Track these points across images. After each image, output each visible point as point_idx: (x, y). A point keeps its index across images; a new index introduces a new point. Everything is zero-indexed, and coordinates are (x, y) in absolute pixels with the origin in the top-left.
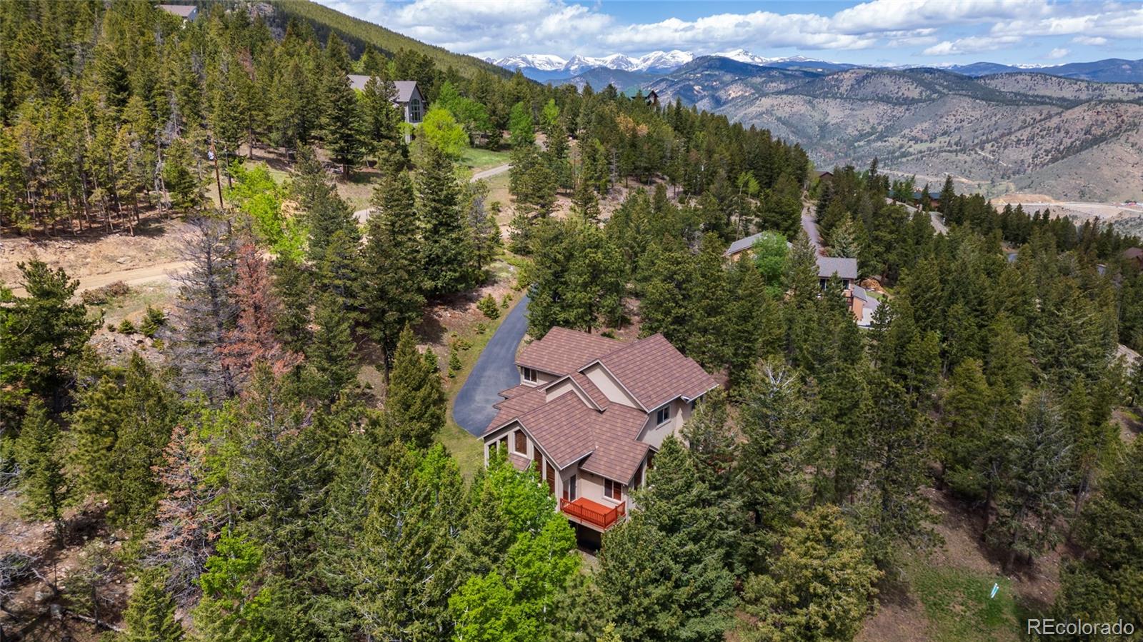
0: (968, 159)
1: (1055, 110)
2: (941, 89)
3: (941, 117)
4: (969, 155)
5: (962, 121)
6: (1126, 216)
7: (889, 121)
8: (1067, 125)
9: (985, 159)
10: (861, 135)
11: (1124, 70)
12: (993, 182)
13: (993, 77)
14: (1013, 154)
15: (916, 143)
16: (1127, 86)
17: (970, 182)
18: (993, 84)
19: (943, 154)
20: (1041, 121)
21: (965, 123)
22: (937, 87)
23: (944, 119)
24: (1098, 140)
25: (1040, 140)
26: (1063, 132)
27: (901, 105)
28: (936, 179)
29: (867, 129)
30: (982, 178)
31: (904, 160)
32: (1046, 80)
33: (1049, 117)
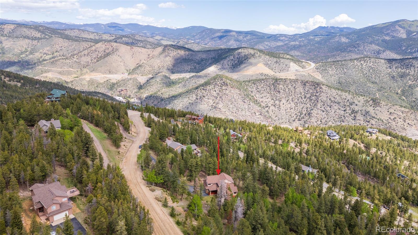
0: (70, 62)
1: (92, 44)
2: (48, 34)
3: (53, 45)
4: (70, 60)
5: (62, 47)
6: (124, 78)
7: (32, 46)
8: (98, 49)
9: (75, 61)
10: (22, 52)
11: (102, 27)
12: (81, 69)
13: (65, 30)
14: (85, 60)
15: (47, 55)
16: (108, 35)
17: (74, 70)
18: (66, 32)
19: (61, 60)
20: (89, 48)
21: (63, 48)
22: (46, 33)
23: (54, 46)
24: (108, 54)
25: (92, 55)
26: (97, 52)
27: (35, 40)
28: (62, 70)
29: (24, 50)
30: (77, 68)
31: (45, 62)
32: (84, 32)
33: (91, 47)
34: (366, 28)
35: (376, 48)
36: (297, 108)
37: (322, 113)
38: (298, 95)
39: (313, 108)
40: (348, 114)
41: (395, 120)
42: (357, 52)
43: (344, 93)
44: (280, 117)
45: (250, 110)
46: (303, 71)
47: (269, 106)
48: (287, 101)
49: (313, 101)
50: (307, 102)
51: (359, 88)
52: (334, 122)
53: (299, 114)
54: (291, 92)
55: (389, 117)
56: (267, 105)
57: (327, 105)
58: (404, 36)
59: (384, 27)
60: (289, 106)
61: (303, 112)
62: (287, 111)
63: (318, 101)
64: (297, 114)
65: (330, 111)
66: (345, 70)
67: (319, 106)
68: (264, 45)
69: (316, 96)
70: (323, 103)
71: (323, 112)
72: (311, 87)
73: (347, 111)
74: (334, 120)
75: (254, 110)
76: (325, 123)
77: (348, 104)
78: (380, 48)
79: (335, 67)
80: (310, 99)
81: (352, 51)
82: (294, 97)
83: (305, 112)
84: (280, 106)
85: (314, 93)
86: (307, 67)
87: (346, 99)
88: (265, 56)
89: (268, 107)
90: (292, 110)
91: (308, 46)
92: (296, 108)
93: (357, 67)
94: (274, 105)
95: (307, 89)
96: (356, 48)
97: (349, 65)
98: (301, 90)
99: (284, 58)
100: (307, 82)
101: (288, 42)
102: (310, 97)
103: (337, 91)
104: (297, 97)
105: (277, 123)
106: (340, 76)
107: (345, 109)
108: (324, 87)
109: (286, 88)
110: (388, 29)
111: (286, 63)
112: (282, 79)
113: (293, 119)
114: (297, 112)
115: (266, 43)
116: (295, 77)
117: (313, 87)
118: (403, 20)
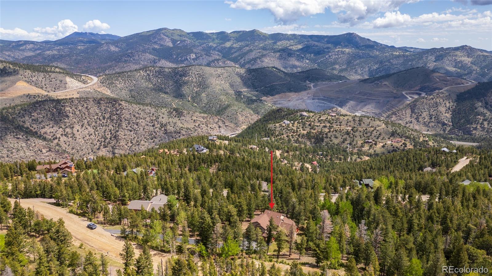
34: (131, 35)
35: (151, 57)
36: (98, 132)
37: (130, 133)
38: (94, 116)
39: (117, 129)
40: (157, 129)
41: (200, 126)
42: (134, 61)
43: (146, 108)
44: (79, 148)
45: (31, 148)
46: (86, 87)
47: (58, 137)
48: (82, 126)
49: (115, 121)
50: (108, 123)
51: (154, 100)
52: (146, 140)
53: (103, 140)
54: (83, 115)
55: (194, 124)
56: (55, 137)
57: (133, 123)
58: (171, 45)
59: (149, 36)
60: (87, 132)
61: (107, 136)
62: (85, 139)
63: (121, 120)
64: (100, 140)
65: (138, 129)
66: (134, 82)
67: (124, 125)
68: (4, 56)
69: (117, 114)
70: (128, 122)
71: (131, 131)
72: (108, 105)
73: (156, 126)
74: (145, 138)
75: (37, 146)
76: (137, 143)
77: (155, 118)
78: (155, 57)
79: (121, 79)
80: (110, 119)
81: (127, 61)
82: (89, 119)
83: (110, 135)
84: (74, 135)
85: (113, 111)
86: (89, 81)
87: (150, 113)
88: (25, 71)
89: (56, 138)
90: (91, 137)
91: (73, 56)
92: (96, 132)
93: (144, 78)
94: (65, 135)
95: (103, 108)
96: (131, 57)
97: (137, 77)
98: (96, 110)
99: (54, 72)
100: (101, 99)
101: (40, 51)
102: (110, 116)
103: (139, 106)
104: (93, 120)
105: (77, 156)
106: (131, 88)
107: (153, 124)
108: (123, 103)
109: (75, 110)
110: (155, 38)
111: (60, 78)
112: (66, 99)
113: (97, 147)
114: (99, 137)
115: (7, 54)
116: (79, 95)
117: (110, 105)
118: (165, 29)
